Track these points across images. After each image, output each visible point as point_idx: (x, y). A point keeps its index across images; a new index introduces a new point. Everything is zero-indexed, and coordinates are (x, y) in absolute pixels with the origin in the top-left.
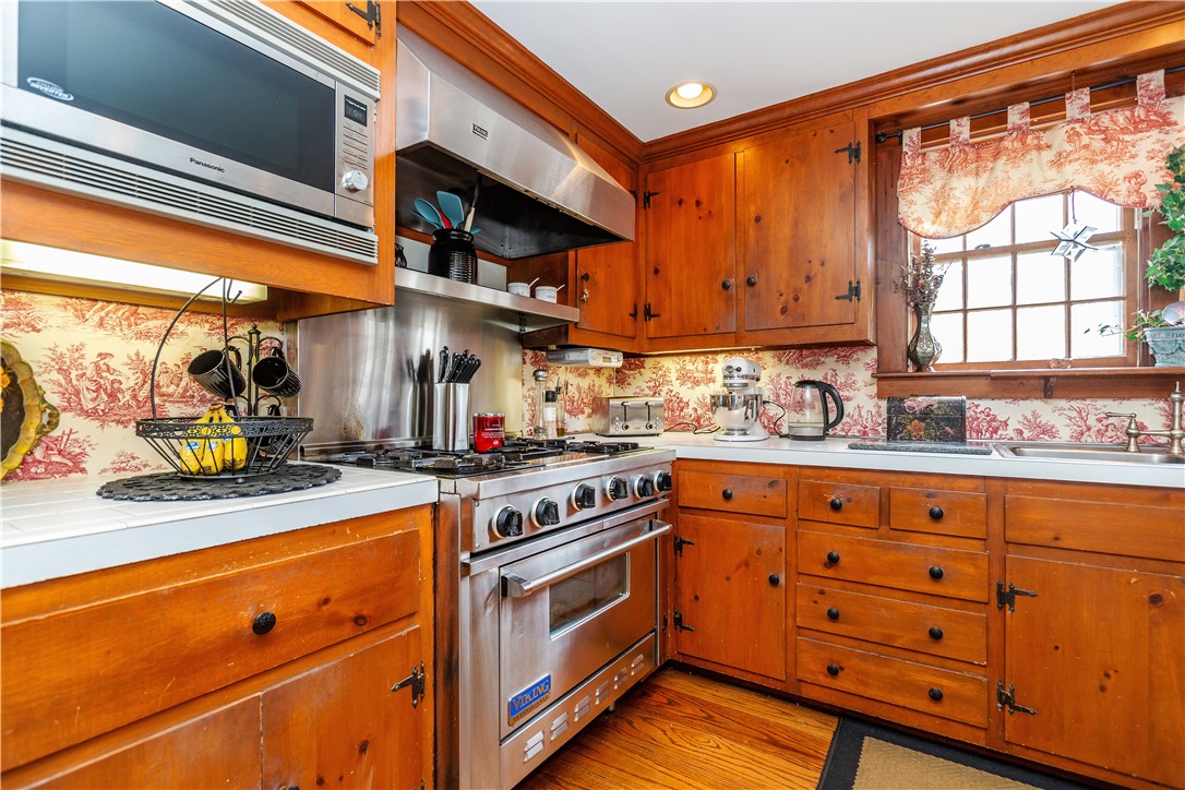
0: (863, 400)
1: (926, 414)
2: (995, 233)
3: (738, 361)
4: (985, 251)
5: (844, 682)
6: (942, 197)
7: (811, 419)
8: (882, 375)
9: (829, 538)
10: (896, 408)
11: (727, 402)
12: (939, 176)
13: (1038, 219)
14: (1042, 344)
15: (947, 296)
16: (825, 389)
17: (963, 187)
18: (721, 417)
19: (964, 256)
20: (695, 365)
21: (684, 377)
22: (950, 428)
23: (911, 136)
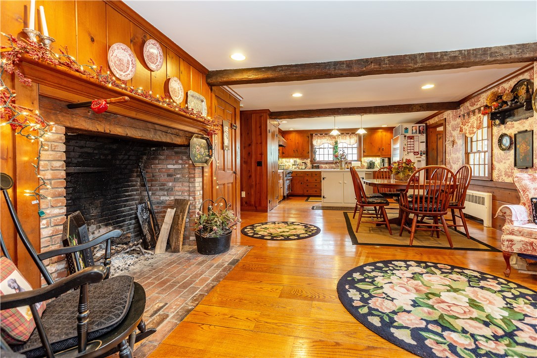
0: (309, 165)
1: (315, 166)
2: (322, 146)
3: (295, 159)
4: (321, 148)
5: (309, 192)
6: (317, 142)
7: (304, 167)
8: (311, 161)
9: (307, 178)
10: (312, 166)
11: (295, 165)
12: (317, 139)
13: (326, 146)
14: (326, 159)
15: (317, 153)
16: (305, 163)
17: (319, 141)
18: (294, 167)
19: (319, 148)
20: (287, 160)
21: (286, 162)
22: (318, 167)
23: (314, 134)
